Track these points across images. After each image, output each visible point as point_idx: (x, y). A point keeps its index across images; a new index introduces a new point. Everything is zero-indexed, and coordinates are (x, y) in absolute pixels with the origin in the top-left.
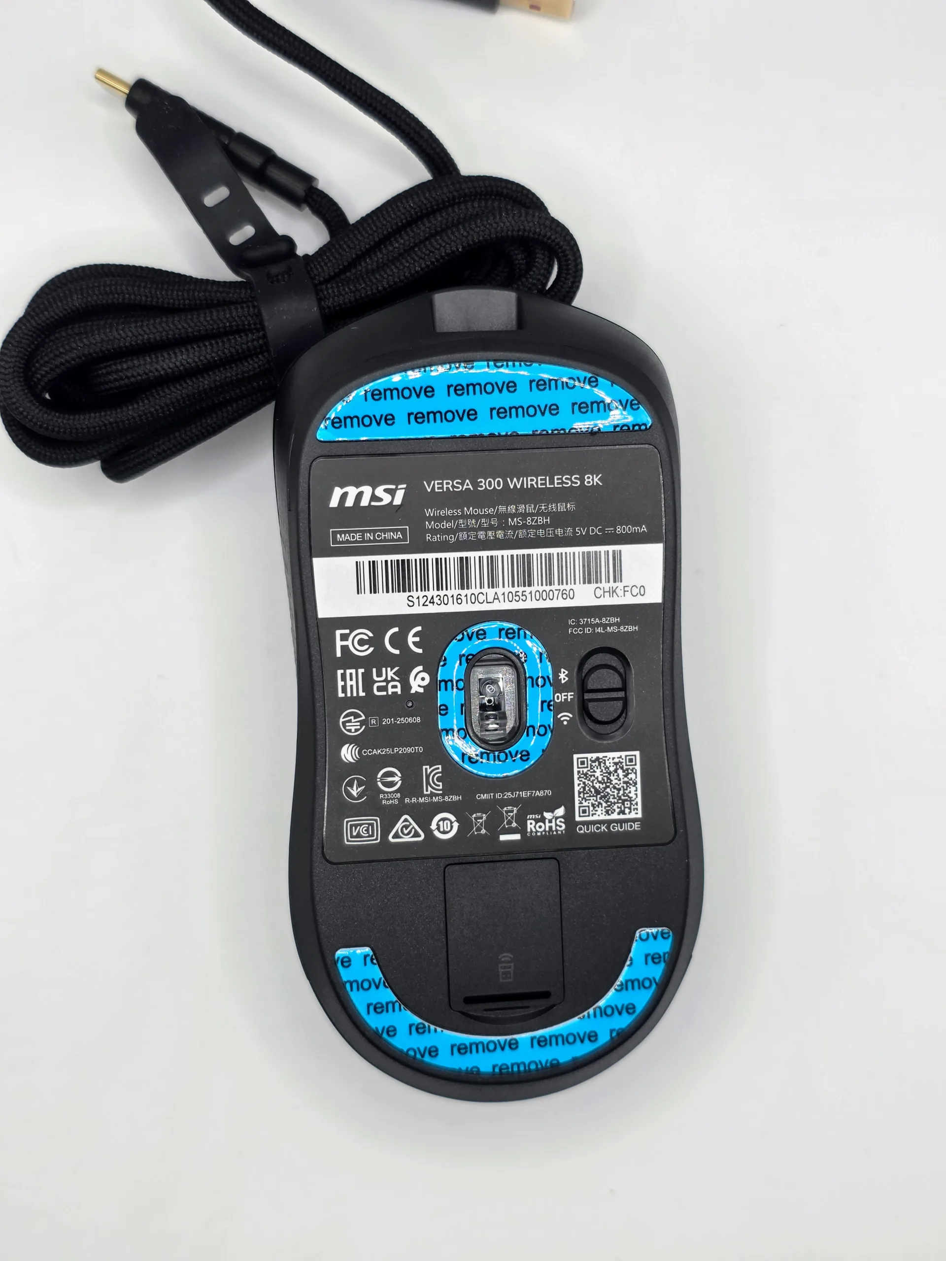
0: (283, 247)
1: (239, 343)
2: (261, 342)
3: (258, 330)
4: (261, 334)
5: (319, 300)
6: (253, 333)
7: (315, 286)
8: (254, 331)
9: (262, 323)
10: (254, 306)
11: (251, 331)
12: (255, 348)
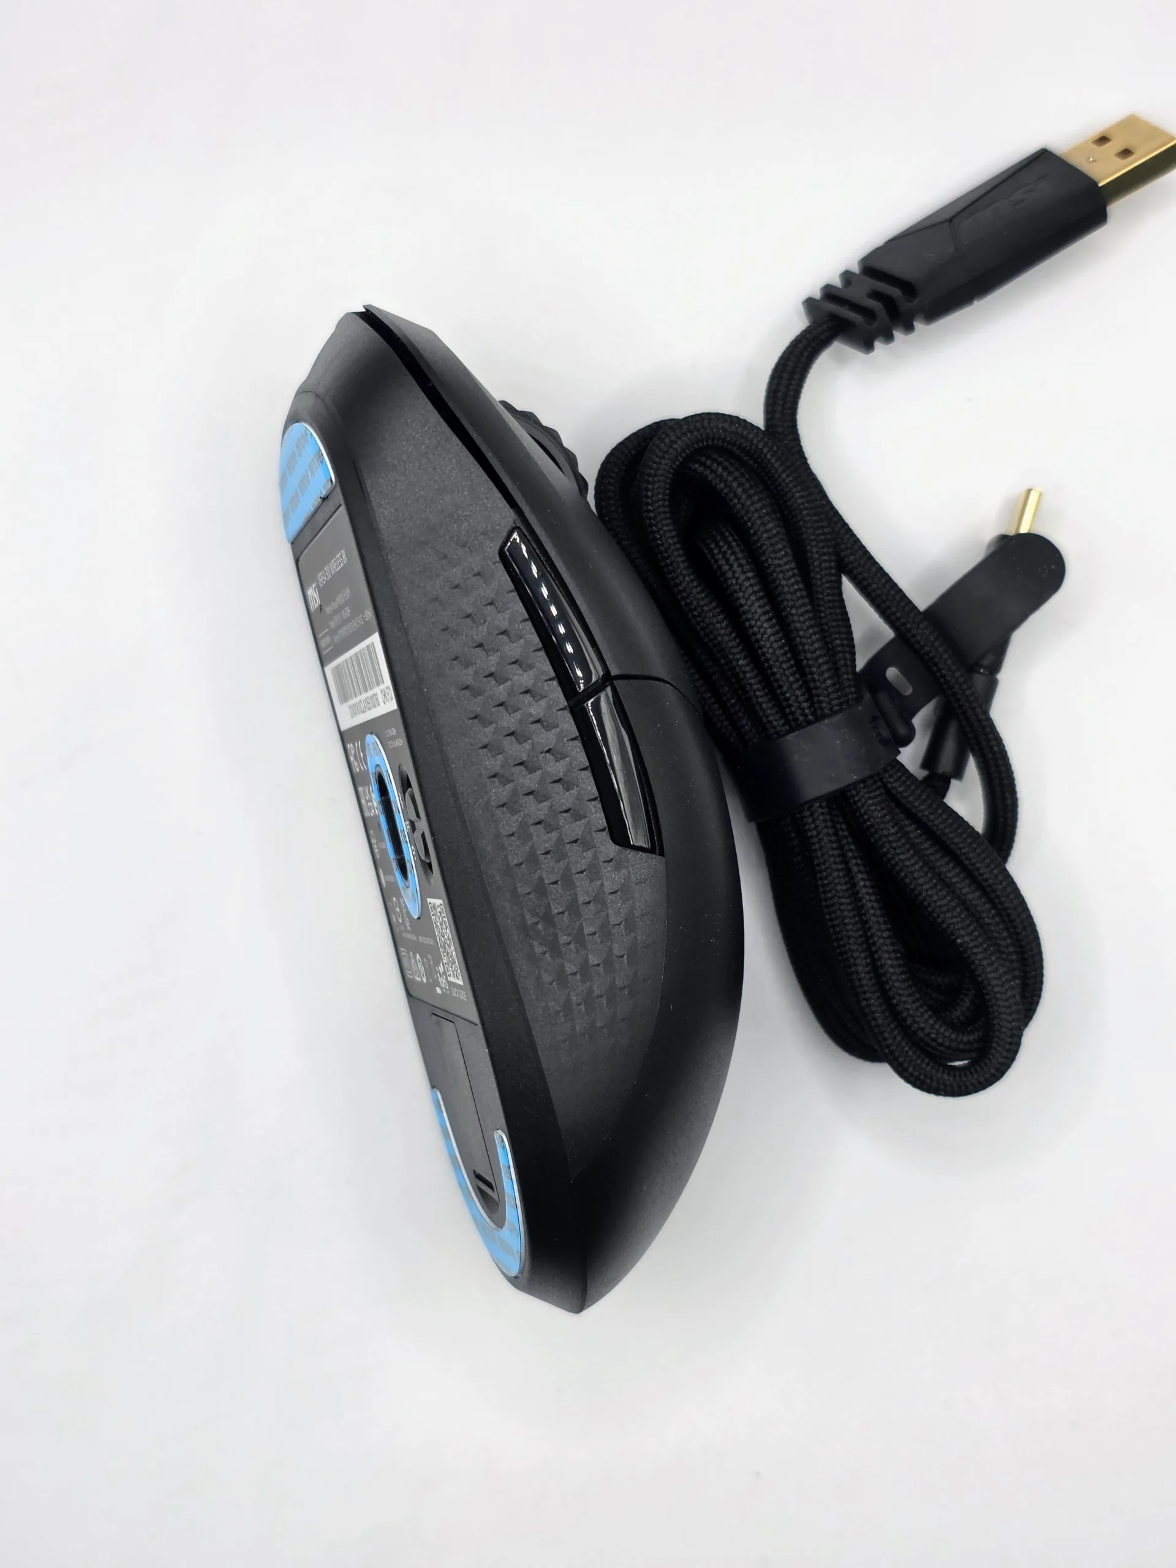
0: (902, 731)
1: (794, 693)
2: (801, 718)
3: (814, 714)
4: (811, 717)
5: (863, 781)
6: (809, 708)
7: (878, 774)
8: (812, 709)
9: (825, 716)
10: (841, 704)
11: (812, 705)
12: (793, 713)
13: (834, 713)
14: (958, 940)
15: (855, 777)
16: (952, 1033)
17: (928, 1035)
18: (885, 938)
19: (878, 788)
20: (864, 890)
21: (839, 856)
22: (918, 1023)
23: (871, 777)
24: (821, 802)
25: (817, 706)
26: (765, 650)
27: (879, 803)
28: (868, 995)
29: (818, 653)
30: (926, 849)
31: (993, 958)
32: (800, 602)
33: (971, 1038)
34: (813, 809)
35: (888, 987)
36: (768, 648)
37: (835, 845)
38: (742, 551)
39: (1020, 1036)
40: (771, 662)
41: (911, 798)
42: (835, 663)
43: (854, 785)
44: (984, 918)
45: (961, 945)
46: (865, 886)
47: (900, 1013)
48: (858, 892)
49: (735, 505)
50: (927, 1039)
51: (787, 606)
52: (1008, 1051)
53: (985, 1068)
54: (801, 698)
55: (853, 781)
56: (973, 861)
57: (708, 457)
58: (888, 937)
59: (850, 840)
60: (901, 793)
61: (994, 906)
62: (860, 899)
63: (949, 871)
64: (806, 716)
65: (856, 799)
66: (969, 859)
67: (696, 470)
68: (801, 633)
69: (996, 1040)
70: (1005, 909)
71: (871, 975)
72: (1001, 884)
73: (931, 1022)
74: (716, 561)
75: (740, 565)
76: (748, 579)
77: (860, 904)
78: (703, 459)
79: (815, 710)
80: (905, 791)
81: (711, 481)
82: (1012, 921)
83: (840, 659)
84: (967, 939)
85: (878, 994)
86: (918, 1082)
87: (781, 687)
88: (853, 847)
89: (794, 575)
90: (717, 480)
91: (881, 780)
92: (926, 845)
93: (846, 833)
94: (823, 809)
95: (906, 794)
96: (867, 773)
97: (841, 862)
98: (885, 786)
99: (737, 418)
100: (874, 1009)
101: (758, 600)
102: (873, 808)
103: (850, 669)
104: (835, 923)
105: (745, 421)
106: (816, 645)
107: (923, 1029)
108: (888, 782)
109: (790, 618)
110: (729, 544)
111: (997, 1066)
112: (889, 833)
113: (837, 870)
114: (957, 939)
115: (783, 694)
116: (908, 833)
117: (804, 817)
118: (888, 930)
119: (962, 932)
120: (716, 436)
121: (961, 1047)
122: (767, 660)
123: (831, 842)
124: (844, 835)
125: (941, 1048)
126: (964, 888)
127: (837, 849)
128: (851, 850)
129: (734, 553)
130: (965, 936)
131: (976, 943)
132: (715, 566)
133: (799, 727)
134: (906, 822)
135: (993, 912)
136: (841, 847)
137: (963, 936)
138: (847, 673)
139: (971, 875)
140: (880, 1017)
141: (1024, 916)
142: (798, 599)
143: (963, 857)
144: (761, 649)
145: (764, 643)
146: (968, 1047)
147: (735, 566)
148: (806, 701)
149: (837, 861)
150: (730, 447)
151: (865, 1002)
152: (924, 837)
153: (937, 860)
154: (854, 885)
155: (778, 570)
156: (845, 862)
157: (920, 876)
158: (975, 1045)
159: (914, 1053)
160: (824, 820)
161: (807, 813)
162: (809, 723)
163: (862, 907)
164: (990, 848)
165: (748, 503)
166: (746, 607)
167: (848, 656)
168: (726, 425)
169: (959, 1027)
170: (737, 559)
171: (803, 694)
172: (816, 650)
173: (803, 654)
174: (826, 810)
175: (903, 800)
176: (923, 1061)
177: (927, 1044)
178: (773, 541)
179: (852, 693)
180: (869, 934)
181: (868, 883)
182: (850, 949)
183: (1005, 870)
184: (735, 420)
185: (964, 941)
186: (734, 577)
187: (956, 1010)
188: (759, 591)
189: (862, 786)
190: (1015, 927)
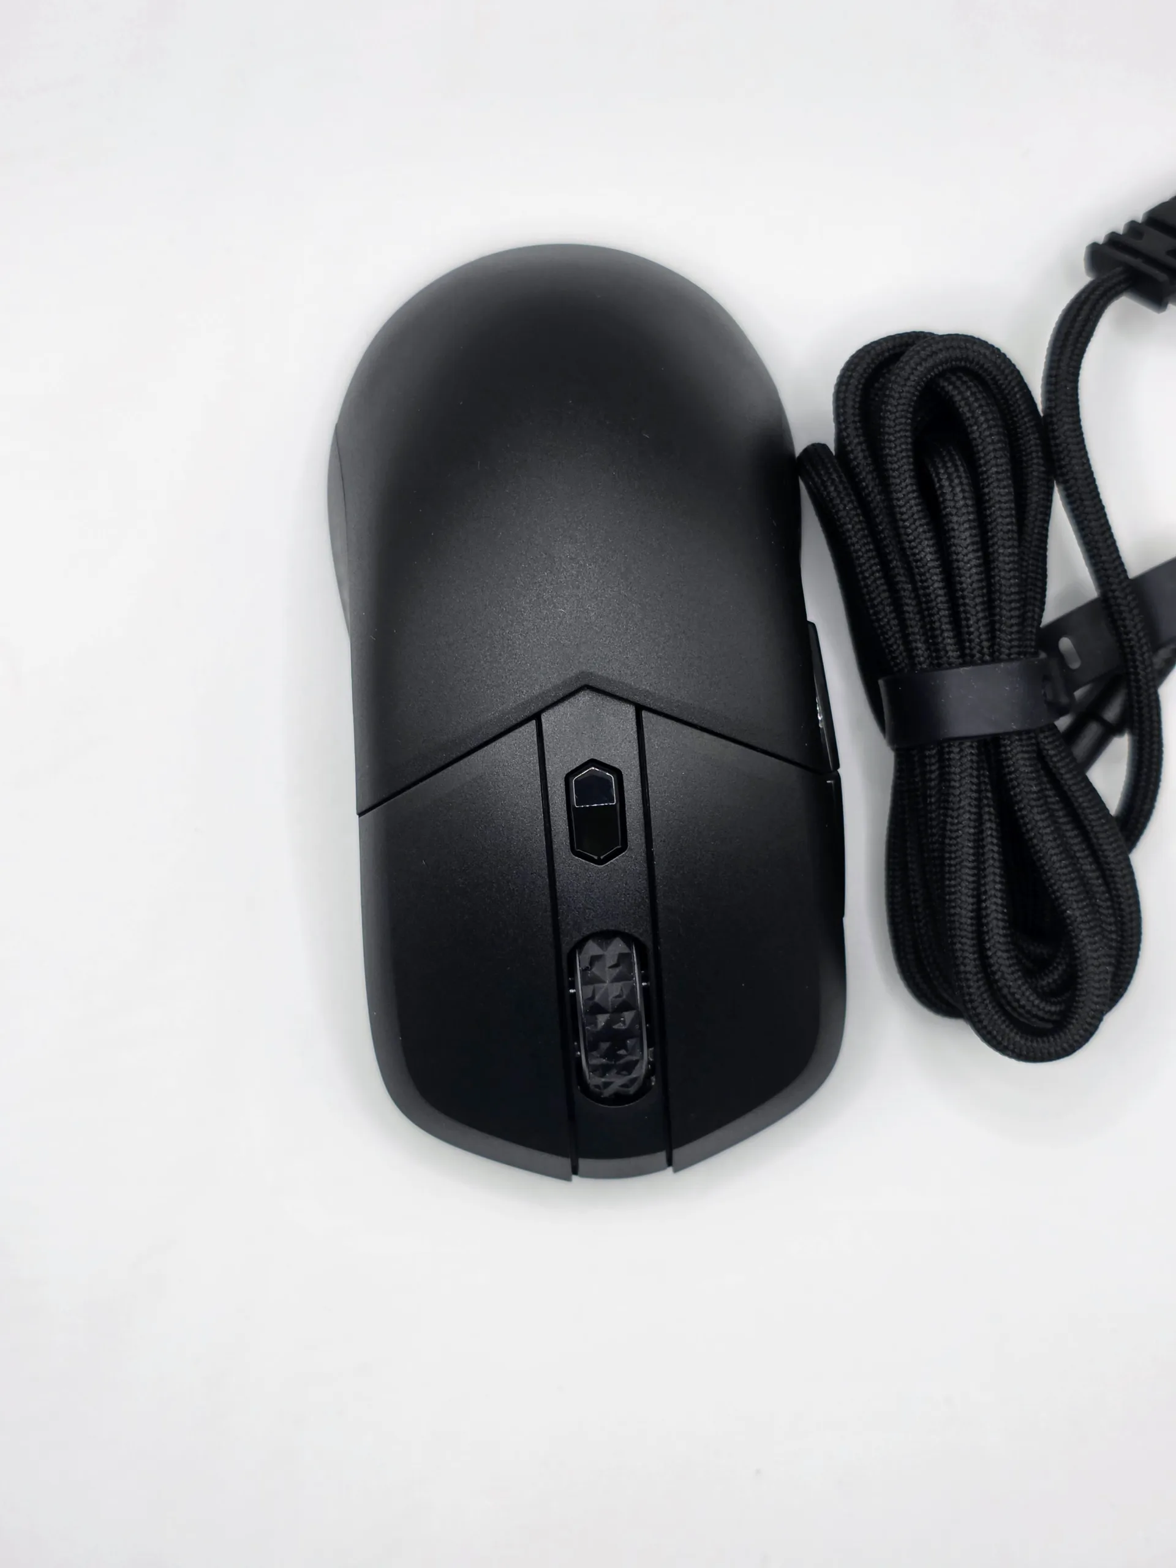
0: (1064, 700)
1: (978, 629)
5: (1019, 733)
7: (1035, 731)
8: (991, 650)
10: (1019, 654)
12: (971, 648)
13: (1010, 659)
14: (1068, 912)
15: (1014, 727)
16: (1036, 999)
17: (1013, 994)
18: (997, 890)
19: (1032, 744)
20: (989, 839)
21: (976, 799)
22: (1005, 979)
23: (1028, 732)
24: (972, 742)
25: (996, 647)
26: (963, 579)
27: (1029, 759)
28: (964, 940)
29: (1013, 597)
30: (1060, 817)
31: (1096, 938)
32: (1010, 543)
33: (1053, 1009)
34: (963, 746)
35: (987, 938)
36: (967, 578)
37: (974, 787)
38: (967, 478)
39: (1100, 1020)
40: (966, 593)
41: (1059, 764)
42: (1025, 613)
43: (1010, 734)
44: (1096, 899)
45: (1069, 917)
46: (991, 835)
47: (991, 965)
48: (983, 840)
49: (973, 432)
50: (1009, 997)
51: (996, 543)
52: (1086, 1030)
53: (1058, 1040)
54: (984, 637)
55: (1012, 730)
56: (1101, 841)
57: (959, 378)
58: (1000, 890)
59: (989, 787)
60: (1051, 757)
61: (1109, 891)
62: (983, 847)
63: (1076, 844)
64: (983, 654)
65: (1009, 749)
66: (1098, 839)
67: (943, 387)
68: (1002, 574)
69: (1077, 1016)
70: (1119, 896)
71: (974, 922)
72: (1121, 871)
73: (1020, 982)
74: (940, 480)
75: (963, 491)
76: (966, 505)
77: (981, 851)
78: (954, 379)
79: (994, 652)
80: (1055, 755)
81: (956, 401)
82: (1121, 910)
83: (1029, 611)
84: (1077, 913)
85: (974, 942)
86: (989, 1036)
87: (968, 619)
88: (989, 795)
89: (1011, 516)
90: (963, 403)
91: (1036, 737)
92: (1061, 813)
93: (987, 780)
94: (973, 750)
95: (1055, 759)
96: (1027, 727)
97: (976, 806)
98: (1038, 744)
99: (998, 350)
100: (967, 954)
101: (971, 528)
102: (1019, 761)
103: (1035, 623)
104: (952, 862)
105: (1004, 355)
106: (1013, 590)
107: (1009, 987)
108: (1042, 742)
109: (996, 555)
110: (956, 466)
111: (1071, 1042)
112: (1031, 790)
113: (969, 812)
114: (1067, 909)
115: (968, 627)
116: (1047, 797)
117: (952, 752)
118: (1001, 883)
119: (1075, 906)
120: (976, 360)
121: (1040, 1014)
122: (963, 590)
123: (972, 783)
124: (985, 782)
125: (1021, 1011)
126: (1085, 864)
127: (976, 791)
128: (987, 798)
129: (959, 477)
130: (1075, 911)
131: (1085, 919)
132: (937, 485)
133: (972, 663)
134: (1048, 786)
135: (1107, 895)
136: (979, 791)
137: (1074, 910)
138: (1032, 626)
139: (1095, 853)
140: (969, 964)
141: (1133, 908)
142: (1009, 539)
143: (1092, 835)
144: (960, 577)
145: (964, 572)
146: (1046, 1017)
147: (958, 489)
148: (987, 640)
149: (972, 804)
150: (984, 374)
151: (960, 945)
152: (1061, 805)
153: (1067, 831)
154: (982, 832)
155: (997, 506)
156: (979, 807)
157: (1049, 840)
158: (1055, 1017)
159: (994, 1007)
160: (972, 761)
161: (957, 750)
162: (984, 662)
163: (983, 854)
164: (1120, 835)
165: (987, 433)
166: (957, 533)
167: (1037, 610)
168: (988, 353)
169: (1046, 995)
170: (961, 483)
171: (987, 633)
172: (1012, 593)
173: (998, 594)
174: (976, 751)
175: (1051, 764)
176: (1000, 1017)
177: (1009, 1003)
178: (1000, 477)
179: (1031, 647)
180: (983, 882)
181: (994, 833)
182: (960, 891)
183: (1128, 860)
184: (996, 351)
185: (1073, 915)
186: (953, 500)
187: (1043, 980)
188: (973, 521)
189: (1017, 738)
190: (1122, 917)
